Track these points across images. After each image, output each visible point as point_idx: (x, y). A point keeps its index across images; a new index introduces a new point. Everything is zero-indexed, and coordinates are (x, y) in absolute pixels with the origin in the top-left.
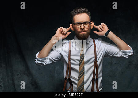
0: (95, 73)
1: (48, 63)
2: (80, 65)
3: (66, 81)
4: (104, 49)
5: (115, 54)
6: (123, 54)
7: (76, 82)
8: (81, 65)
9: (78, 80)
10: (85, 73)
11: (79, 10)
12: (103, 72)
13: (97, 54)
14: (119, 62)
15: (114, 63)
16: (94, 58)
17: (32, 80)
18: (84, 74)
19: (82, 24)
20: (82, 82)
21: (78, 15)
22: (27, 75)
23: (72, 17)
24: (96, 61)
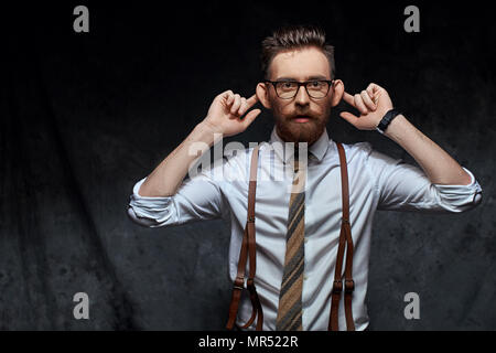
0: (342, 269)
1: (176, 220)
2: (288, 237)
3: (237, 295)
4: (377, 182)
5: (412, 197)
6: (442, 199)
7: (274, 300)
8: (292, 239)
9: (282, 294)
10: (307, 267)
11: (294, 36)
12: (370, 265)
13: (351, 199)
14: (430, 229)
15: (412, 232)
16: (341, 215)
17: (113, 290)
18: (301, 270)
19: (302, 88)
20: (295, 300)
21: (290, 54)
22: (98, 275)
23: (267, 58)
24: (345, 226)
